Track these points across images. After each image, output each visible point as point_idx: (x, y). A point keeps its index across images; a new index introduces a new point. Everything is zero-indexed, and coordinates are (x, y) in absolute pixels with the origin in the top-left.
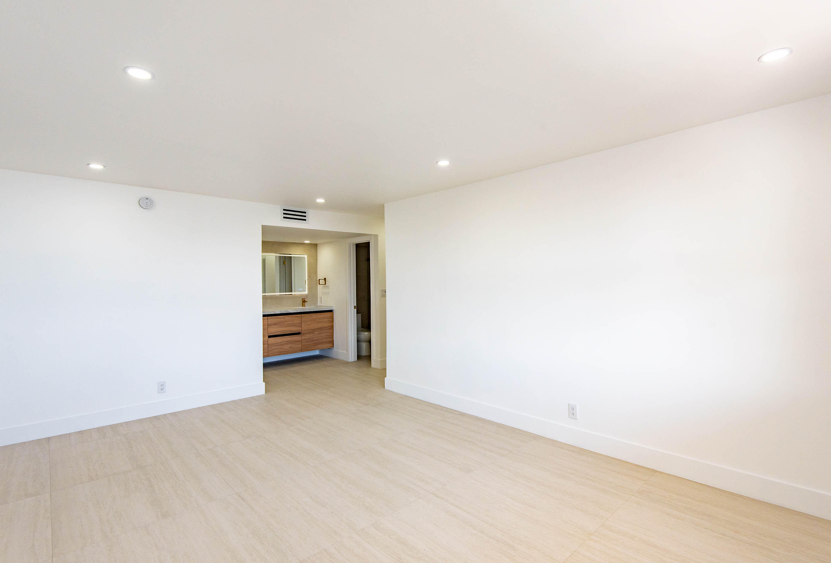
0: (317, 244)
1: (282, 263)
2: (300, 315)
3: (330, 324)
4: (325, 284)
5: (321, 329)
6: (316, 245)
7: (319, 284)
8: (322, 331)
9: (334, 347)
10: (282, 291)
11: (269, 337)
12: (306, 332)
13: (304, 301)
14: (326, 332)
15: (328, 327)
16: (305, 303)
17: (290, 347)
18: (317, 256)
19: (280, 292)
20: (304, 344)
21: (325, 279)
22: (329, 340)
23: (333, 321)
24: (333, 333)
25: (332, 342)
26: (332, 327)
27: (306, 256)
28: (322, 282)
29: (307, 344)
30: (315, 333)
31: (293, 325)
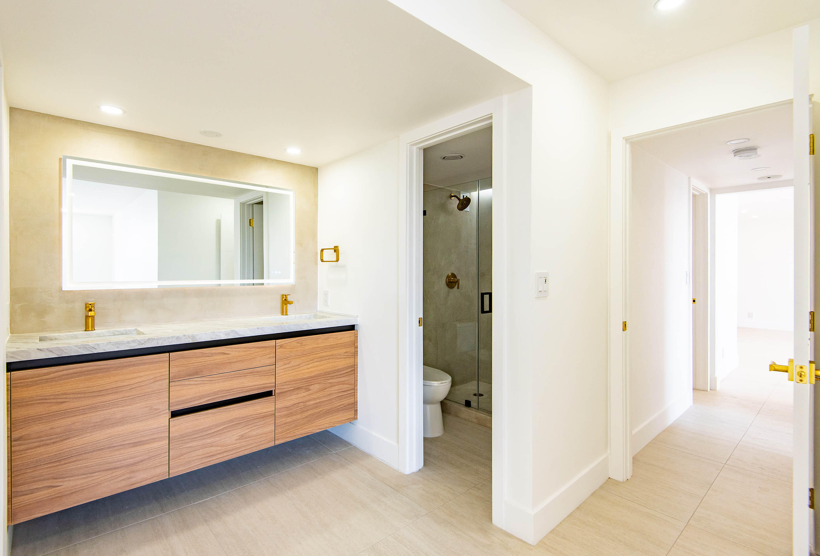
0: (317, 169)
1: (247, 222)
2: (272, 343)
3: (349, 362)
4: (337, 261)
5: (327, 375)
6: (314, 171)
7: (322, 261)
8: (330, 381)
9: (357, 419)
10: (246, 276)
11: (175, 414)
12: (287, 388)
13: (285, 301)
14: (339, 383)
15: (343, 369)
16: (288, 305)
17: (242, 437)
18: (316, 196)
19: (243, 277)
20: (284, 420)
21: (336, 250)
22: (346, 402)
23: (355, 354)
24: (355, 384)
25: (353, 407)
26: (353, 370)
27: (291, 194)
28: (329, 255)
29: (289, 420)
30: (311, 387)
31: (252, 372)
